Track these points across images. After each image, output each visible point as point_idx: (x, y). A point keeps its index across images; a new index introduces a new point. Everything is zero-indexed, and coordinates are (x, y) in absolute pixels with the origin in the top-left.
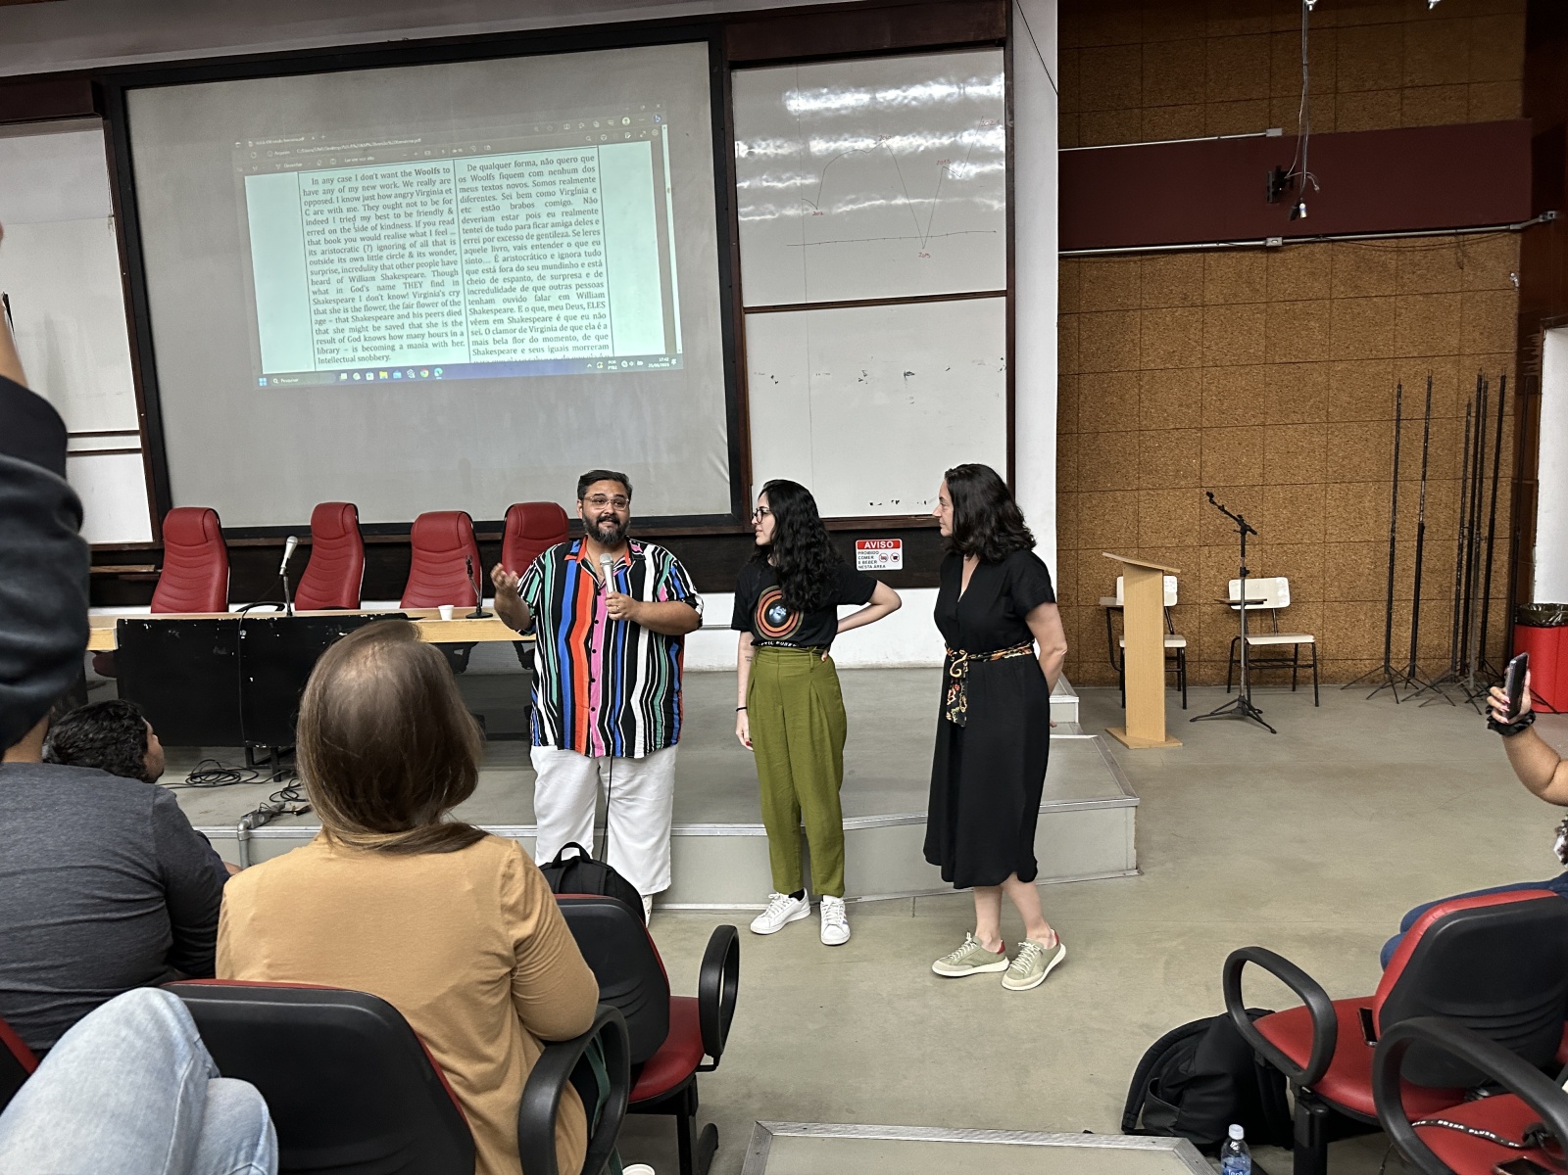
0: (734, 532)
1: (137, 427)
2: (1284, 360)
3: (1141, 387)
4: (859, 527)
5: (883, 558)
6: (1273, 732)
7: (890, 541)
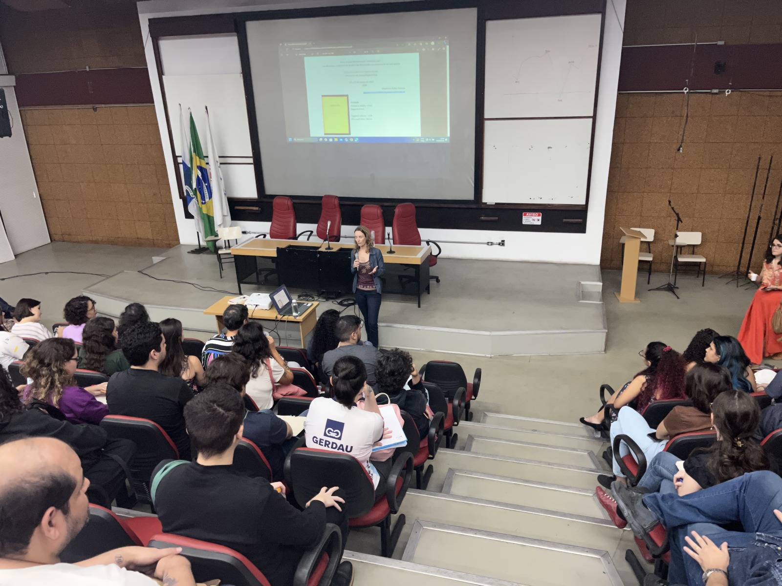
0: (475, 207)
1: (251, 155)
2: (714, 141)
3: (649, 150)
4: (525, 208)
5: (534, 220)
6: (678, 298)
7: (537, 214)
